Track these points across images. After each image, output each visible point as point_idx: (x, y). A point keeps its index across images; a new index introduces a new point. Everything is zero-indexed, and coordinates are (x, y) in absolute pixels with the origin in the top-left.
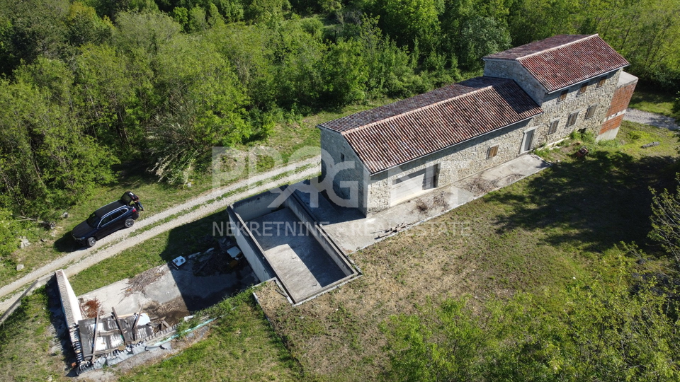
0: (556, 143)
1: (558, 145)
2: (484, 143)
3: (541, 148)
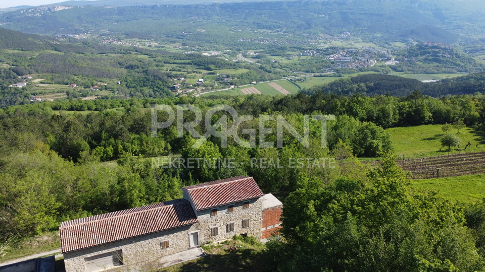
0: (220, 242)
1: (222, 243)
2: (156, 239)
3: (208, 245)
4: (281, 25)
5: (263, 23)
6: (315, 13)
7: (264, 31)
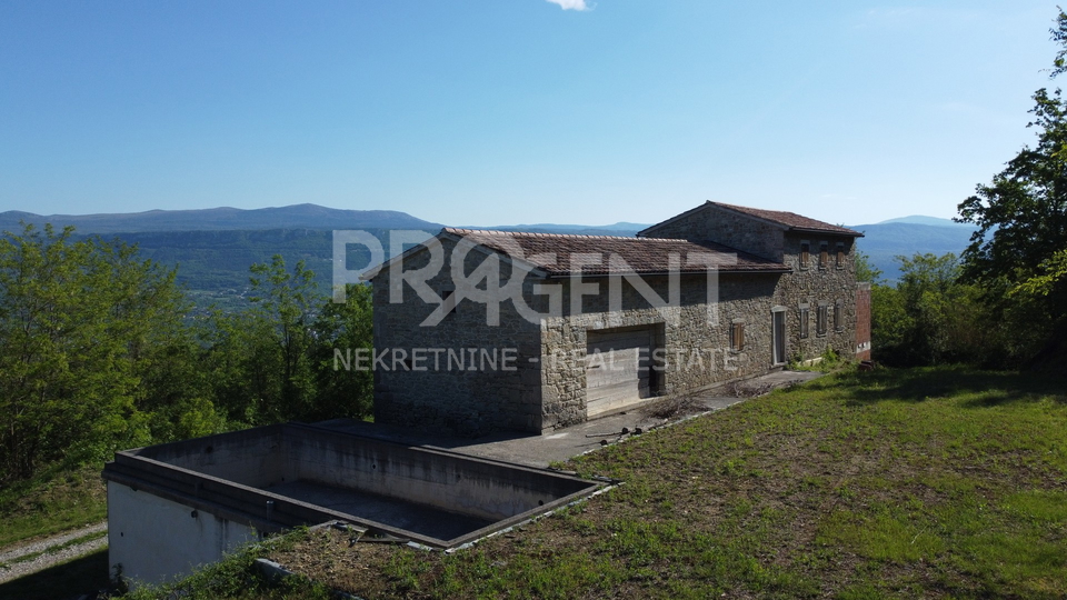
0: (815, 361)
3: (799, 364)
4: (237, 281)
5: (194, 276)
6: (313, 255)
7: (196, 293)
